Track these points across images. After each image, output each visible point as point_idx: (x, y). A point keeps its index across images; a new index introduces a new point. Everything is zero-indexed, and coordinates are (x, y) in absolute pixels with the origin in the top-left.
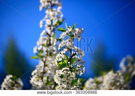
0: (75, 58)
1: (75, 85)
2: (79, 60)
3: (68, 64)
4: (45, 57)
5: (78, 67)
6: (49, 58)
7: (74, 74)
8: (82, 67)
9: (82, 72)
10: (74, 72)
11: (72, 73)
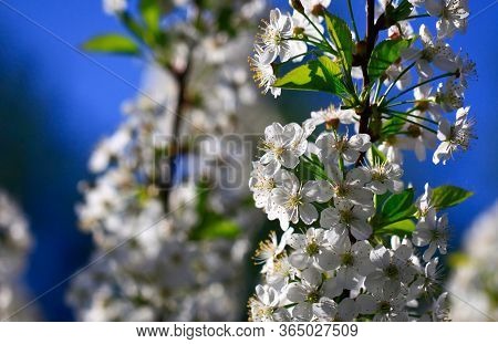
0: (397, 38)
1: (401, 234)
2: (427, 56)
3: (349, 82)
4: (183, 37)
5: (423, 106)
6: (213, 52)
7: (388, 151)
8: (448, 102)
9: (451, 135)
10: (391, 142)
11: (381, 148)
